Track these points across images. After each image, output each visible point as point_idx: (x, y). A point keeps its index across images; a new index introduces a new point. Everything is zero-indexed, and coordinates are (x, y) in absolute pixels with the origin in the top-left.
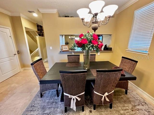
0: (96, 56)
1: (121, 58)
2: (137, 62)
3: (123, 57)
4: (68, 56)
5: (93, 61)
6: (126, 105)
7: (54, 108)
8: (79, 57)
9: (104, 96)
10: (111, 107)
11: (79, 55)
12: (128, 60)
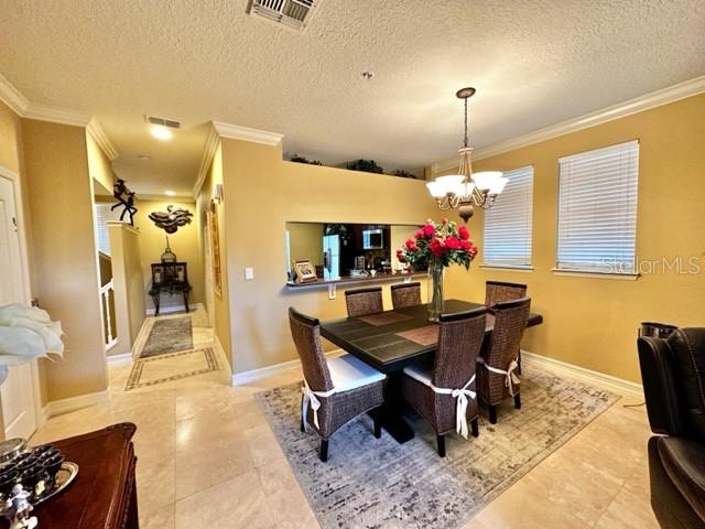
0: (421, 287)
1: (485, 286)
2: (525, 287)
3: (488, 283)
4: (347, 293)
5: (418, 303)
6: (536, 393)
7: (402, 462)
8: (380, 294)
9: (509, 374)
10: (518, 406)
11: (380, 289)
12: (505, 288)
